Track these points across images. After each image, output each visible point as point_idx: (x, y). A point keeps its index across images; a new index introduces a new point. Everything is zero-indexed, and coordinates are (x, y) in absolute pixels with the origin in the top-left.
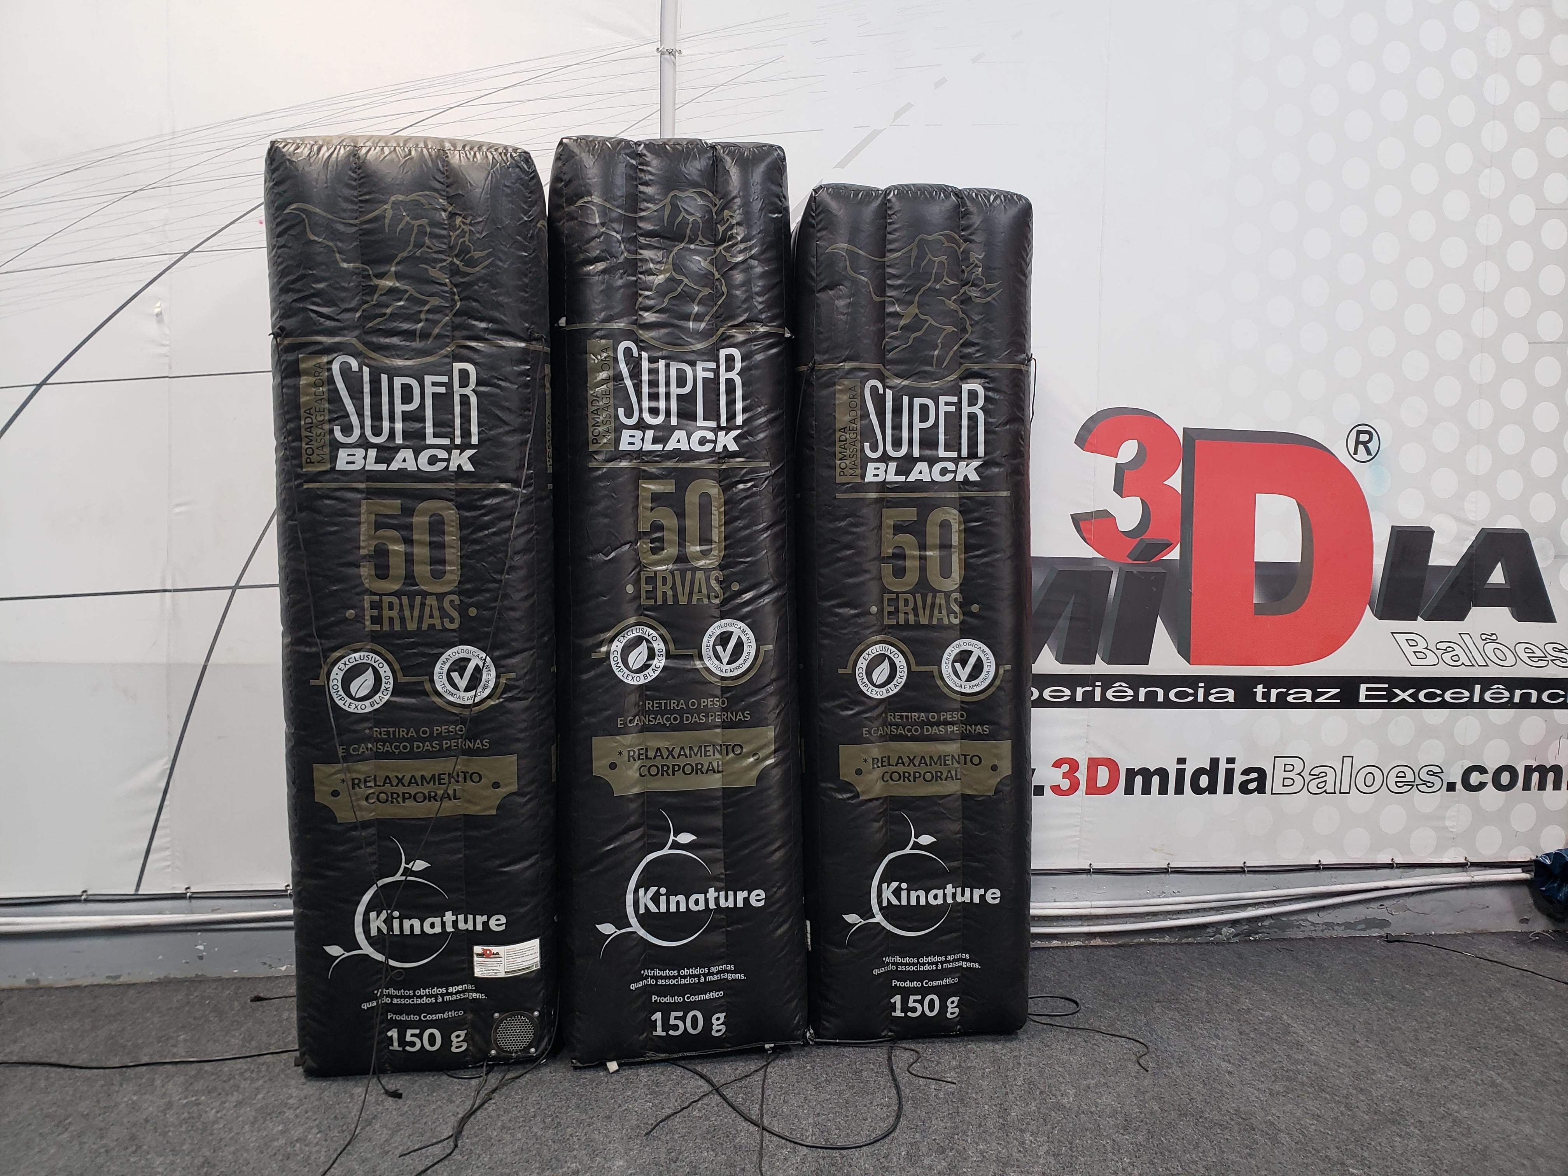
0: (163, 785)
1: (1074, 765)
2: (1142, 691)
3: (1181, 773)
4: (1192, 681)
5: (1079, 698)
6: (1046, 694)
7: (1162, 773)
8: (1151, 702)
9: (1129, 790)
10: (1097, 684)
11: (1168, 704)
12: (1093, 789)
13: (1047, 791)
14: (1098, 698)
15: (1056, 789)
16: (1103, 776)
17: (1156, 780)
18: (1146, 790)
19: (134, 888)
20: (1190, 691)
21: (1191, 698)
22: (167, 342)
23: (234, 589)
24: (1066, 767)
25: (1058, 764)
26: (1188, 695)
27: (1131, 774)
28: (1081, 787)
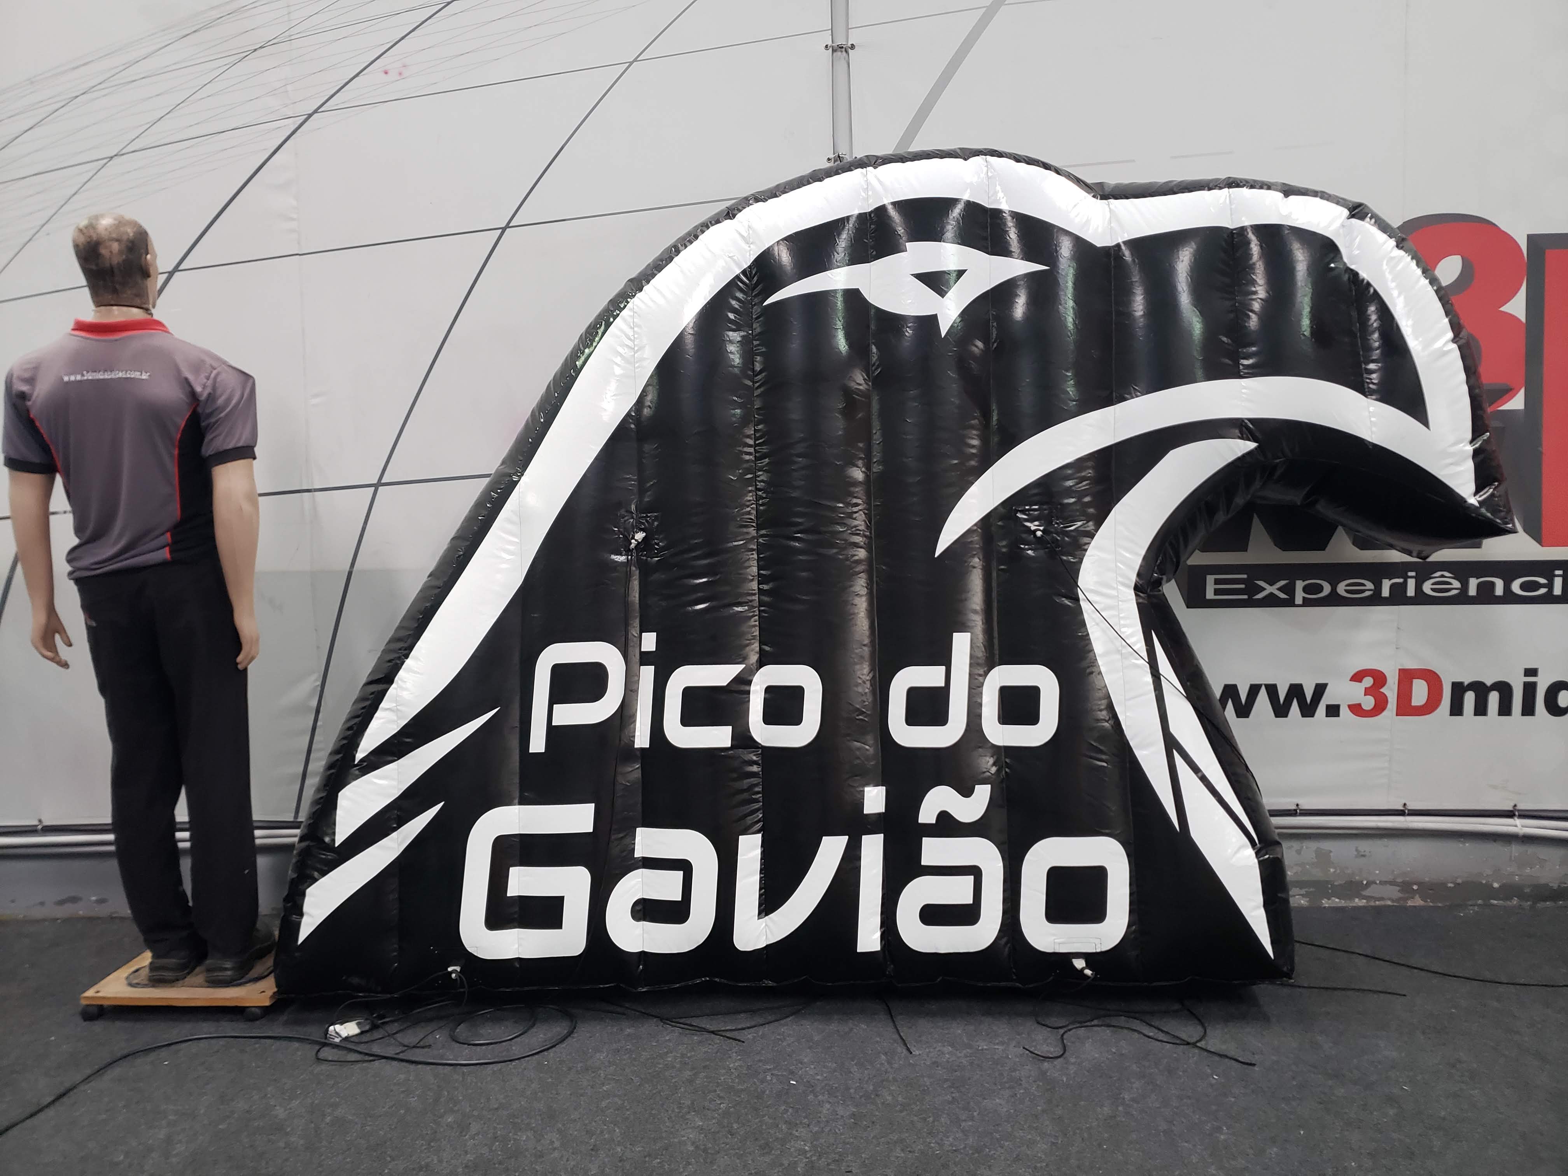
0: (315, 703)
1: (1379, 678)
2: (1473, 583)
3: (1530, 690)
4: (1546, 568)
5: (1385, 593)
6: (1341, 588)
7: (1504, 689)
8: (1486, 596)
9: (1456, 709)
10: (1410, 574)
11: (1509, 598)
12: (1405, 708)
13: (1344, 711)
14: (1411, 592)
15: (1356, 709)
16: (1420, 692)
17: (1494, 698)
18: (1481, 709)
19: (293, 815)
20: (1542, 581)
21: (1543, 591)
22: (295, 216)
23: (377, 486)
24: (1368, 681)
25: (1357, 677)
26: (1536, 586)
27: (1459, 689)
28: (1389, 706)
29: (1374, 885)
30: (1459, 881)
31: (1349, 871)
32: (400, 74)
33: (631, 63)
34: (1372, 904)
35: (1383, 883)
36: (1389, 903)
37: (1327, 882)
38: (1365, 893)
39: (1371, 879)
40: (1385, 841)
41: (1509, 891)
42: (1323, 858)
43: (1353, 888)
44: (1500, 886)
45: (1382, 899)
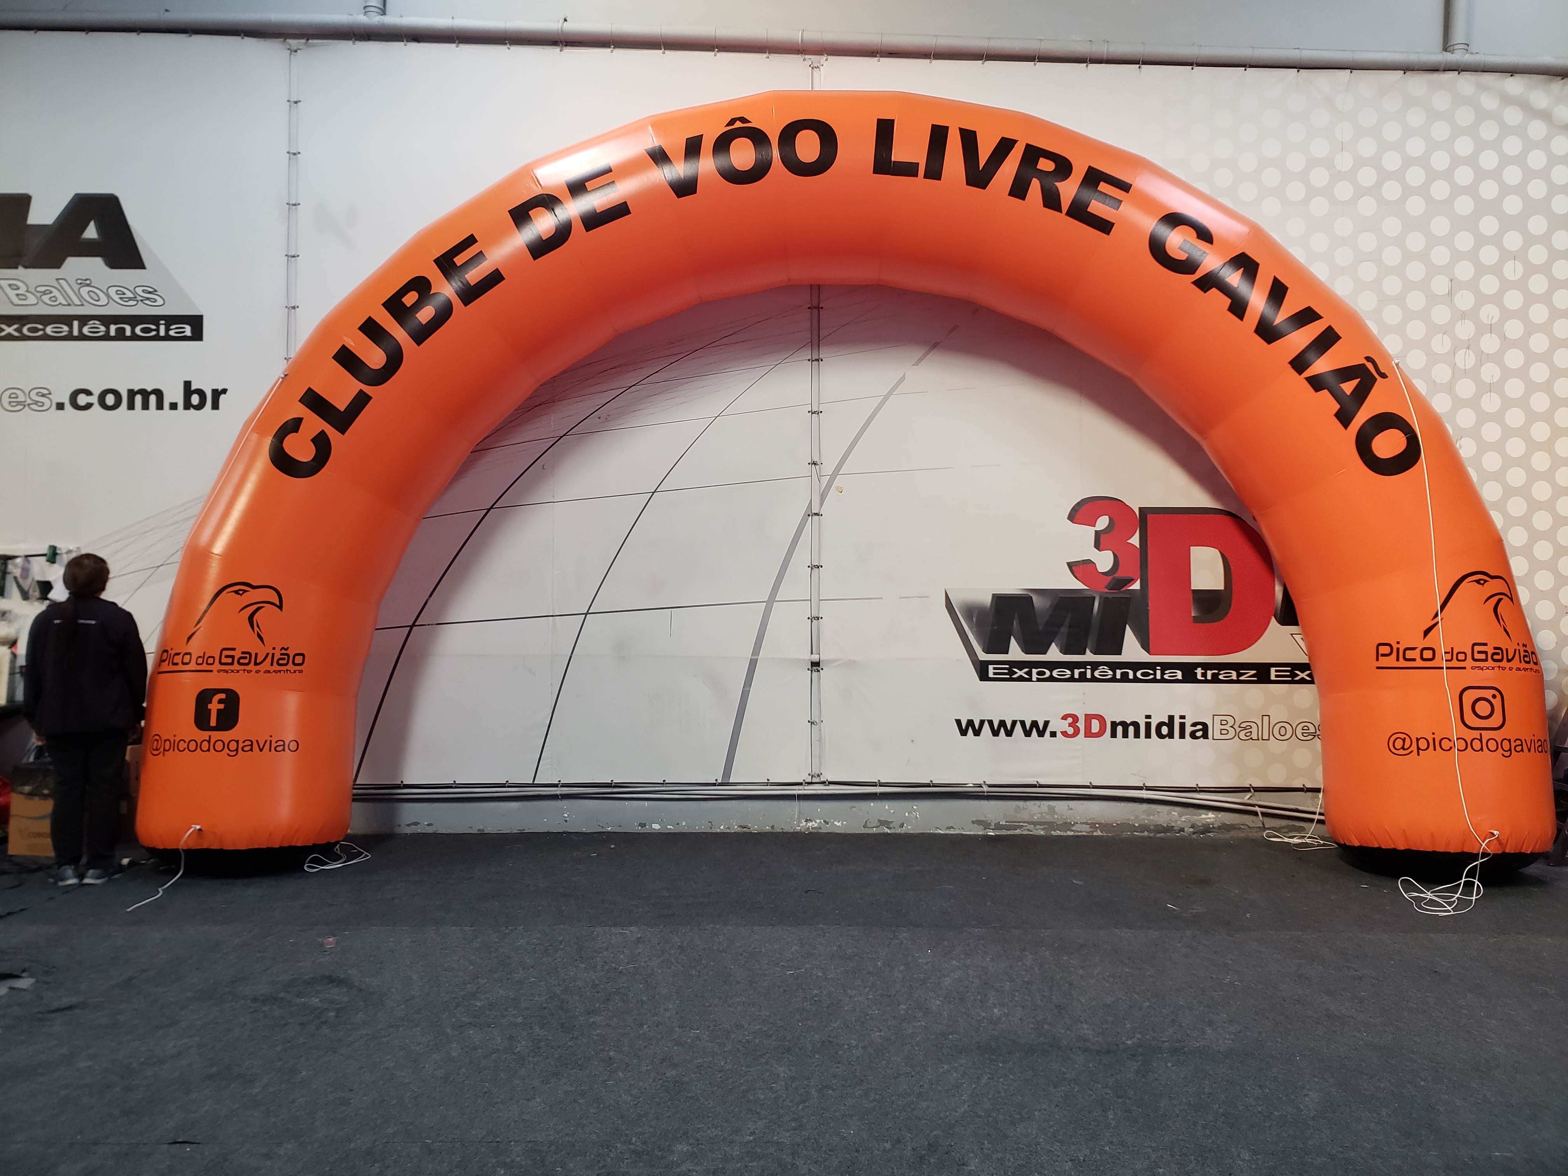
0: (548, 722)
1: (1075, 719)
3: (1148, 725)
7: (1136, 725)
9: (1114, 735)
12: (1089, 734)
13: (1059, 734)
15: (1065, 734)
16: (1095, 726)
17: (1131, 729)
18: (1125, 735)
19: (532, 782)
23: (586, 614)
24: (1070, 720)
25: (1065, 718)
27: (1114, 725)
28: (1081, 732)
29: (1077, 825)
30: (1119, 823)
31: (1064, 817)
32: (606, 419)
33: (717, 417)
34: (1076, 834)
35: (1081, 823)
36: (1085, 834)
37: (1054, 822)
38: (1073, 828)
39: (1075, 821)
40: (1082, 802)
41: (1143, 828)
42: (1052, 810)
43: (1067, 825)
44: (1139, 826)
45: (1081, 832)
